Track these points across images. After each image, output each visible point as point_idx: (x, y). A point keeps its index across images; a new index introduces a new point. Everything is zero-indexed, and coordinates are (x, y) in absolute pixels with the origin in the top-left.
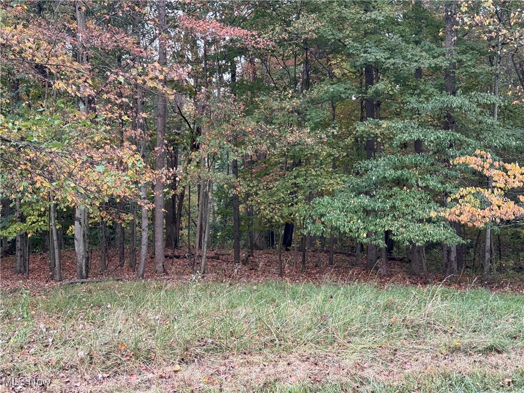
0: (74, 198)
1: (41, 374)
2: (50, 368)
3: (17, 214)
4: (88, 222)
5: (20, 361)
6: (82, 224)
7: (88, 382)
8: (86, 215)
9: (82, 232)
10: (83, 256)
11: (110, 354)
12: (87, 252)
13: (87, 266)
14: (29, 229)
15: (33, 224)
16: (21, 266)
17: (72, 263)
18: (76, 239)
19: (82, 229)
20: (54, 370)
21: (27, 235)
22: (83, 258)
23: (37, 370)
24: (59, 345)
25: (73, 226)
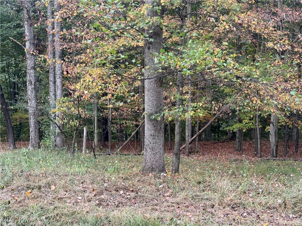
0: (275, 110)
1: (256, 209)
2: (262, 207)
3: (237, 118)
4: (278, 125)
5: (244, 200)
6: (275, 125)
7: (284, 218)
8: (277, 121)
9: (274, 130)
10: (274, 144)
11: (297, 204)
12: (277, 142)
13: (276, 150)
14: (244, 127)
15: (246, 124)
16: (238, 147)
17: (267, 148)
18: (270, 134)
19: (274, 129)
20: (264, 208)
21: (243, 130)
22: (274, 145)
23: (254, 207)
24: (266, 194)
25: (269, 127)
